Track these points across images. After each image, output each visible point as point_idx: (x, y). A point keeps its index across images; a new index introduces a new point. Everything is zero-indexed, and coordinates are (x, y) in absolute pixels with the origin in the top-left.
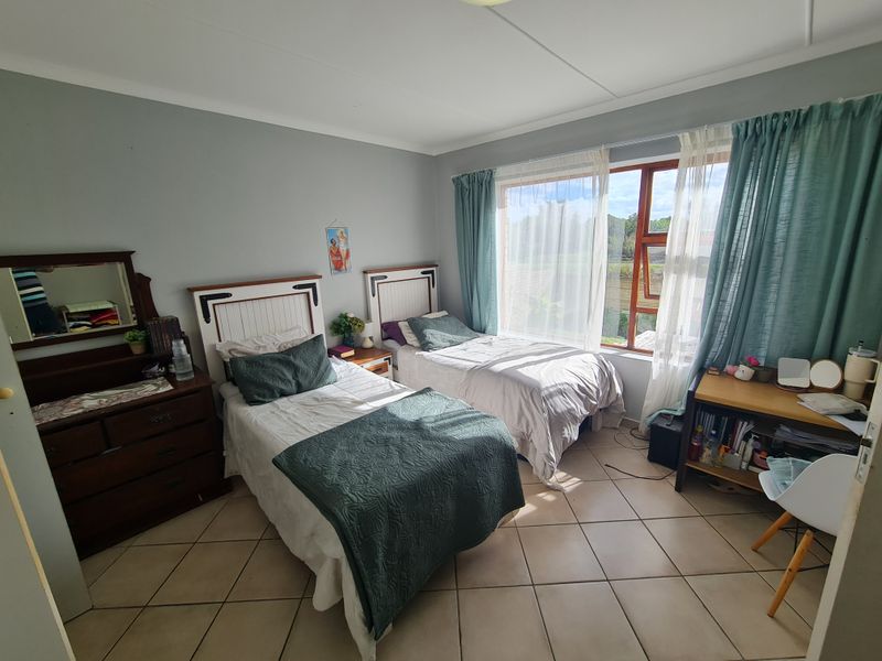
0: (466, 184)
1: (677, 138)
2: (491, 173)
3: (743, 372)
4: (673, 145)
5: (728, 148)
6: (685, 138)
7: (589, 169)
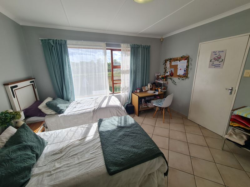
0: (52, 43)
1: (120, 45)
2: (66, 42)
3: (138, 91)
4: (119, 46)
5: (130, 49)
6: (122, 45)
7: (102, 47)
